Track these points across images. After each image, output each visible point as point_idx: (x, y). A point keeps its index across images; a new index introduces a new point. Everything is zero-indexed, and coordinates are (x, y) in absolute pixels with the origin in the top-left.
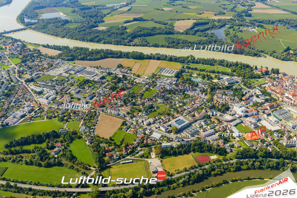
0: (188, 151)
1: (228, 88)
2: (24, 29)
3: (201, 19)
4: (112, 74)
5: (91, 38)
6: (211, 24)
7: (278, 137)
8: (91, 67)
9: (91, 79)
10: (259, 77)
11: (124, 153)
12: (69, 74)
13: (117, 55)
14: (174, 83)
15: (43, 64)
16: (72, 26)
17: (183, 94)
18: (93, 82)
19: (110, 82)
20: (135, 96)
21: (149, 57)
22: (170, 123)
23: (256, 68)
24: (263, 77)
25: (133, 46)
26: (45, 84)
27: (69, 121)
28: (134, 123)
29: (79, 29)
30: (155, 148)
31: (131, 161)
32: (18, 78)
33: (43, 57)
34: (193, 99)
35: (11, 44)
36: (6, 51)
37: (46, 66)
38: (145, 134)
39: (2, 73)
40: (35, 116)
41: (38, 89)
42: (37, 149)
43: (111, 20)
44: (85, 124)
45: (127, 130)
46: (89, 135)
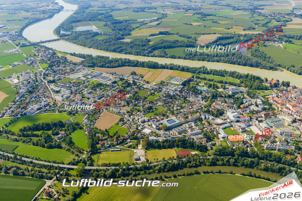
0: (172, 146)
1: (230, 97)
2: (58, 40)
3: (227, 34)
4: (124, 79)
5: (114, 49)
6: (236, 38)
8: (107, 73)
9: (104, 83)
10: (266, 89)
11: (115, 143)
12: (86, 78)
13: (133, 64)
14: (179, 90)
15: (66, 69)
16: (100, 38)
17: (184, 99)
18: (105, 85)
19: (120, 86)
20: (139, 99)
21: (163, 66)
22: (162, 121)
23: (267, 80)
24: (271, 89)
25: (152, 56)
26: (64, 85)
27: (76, 115)
28: (131, 120)
29: (106, 40)
30: (143, 141)
31: (120, 149)
32: (43, 80)
33: (67, 63)
34: (192, 104)
35: (43, 52)
36: (38, 58)
37: (68, 71)
38: (137, 129)
39: (31, 74)
40: (49, 110)
41: (57, 89)
42: (44, 134)
43: (138, 33)
44: (88, 118)
45: (123, 125)
46: (89, 127)
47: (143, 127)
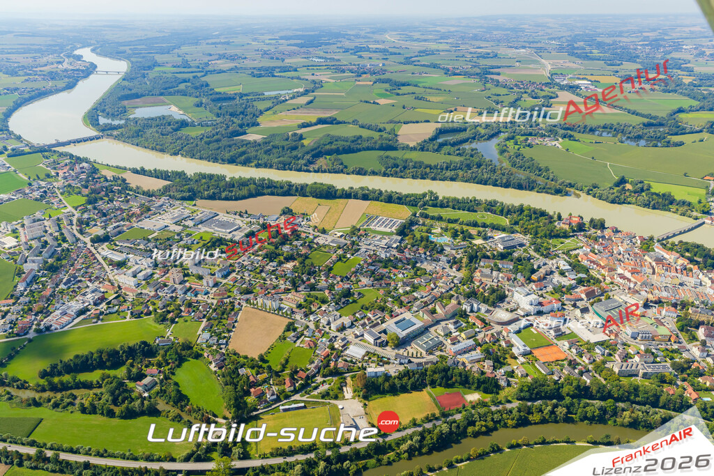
0: (419, 385)
1: (503, 256)
2: (97, 138)
3: (451, 122)
5: (232, 157)
6: (470, 130)
7: (604, 355)
8: (227, 213)
9: (227, 238)
10: (566, 236)
11: (288, 388)
12: (183, 226)
13: (282, 190)
14: (395, 246)
15: (131, 207)
16: (194, 133)
17: (413, 268)
18: (231, 242)
20: (316, 271)
21: (346, 193)
22: (384, 326)
23: (560, 218)
24: (573, 236)
25: (315, 171)
26: (132, 246)
27: (177, 322)
28: (312, 326)
29: (208, 138)
30: (353, 377)
31: (303, 405)
32: (78, 235)
33: (131, 193)
34: (433, 278)
35: (68, 167)
36: (57, 181)
37: (136, 210)
38: (333, 348)
39: (46, 223)
40: (108, 312)
41: (118, 257)
42: (106, 380)
43: (272, 121)
44: (209, 328)
45: (296, 340)
46: (217, 352)
47: (346, 341)
